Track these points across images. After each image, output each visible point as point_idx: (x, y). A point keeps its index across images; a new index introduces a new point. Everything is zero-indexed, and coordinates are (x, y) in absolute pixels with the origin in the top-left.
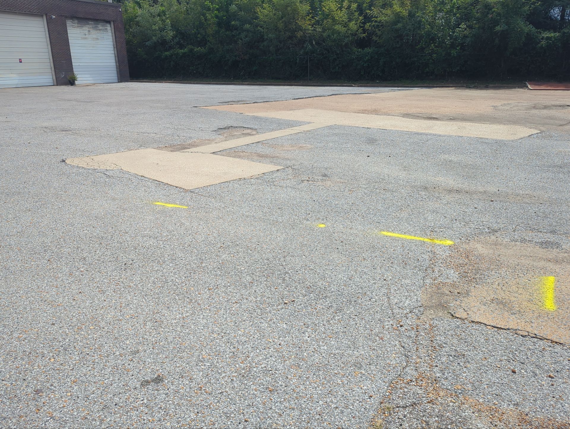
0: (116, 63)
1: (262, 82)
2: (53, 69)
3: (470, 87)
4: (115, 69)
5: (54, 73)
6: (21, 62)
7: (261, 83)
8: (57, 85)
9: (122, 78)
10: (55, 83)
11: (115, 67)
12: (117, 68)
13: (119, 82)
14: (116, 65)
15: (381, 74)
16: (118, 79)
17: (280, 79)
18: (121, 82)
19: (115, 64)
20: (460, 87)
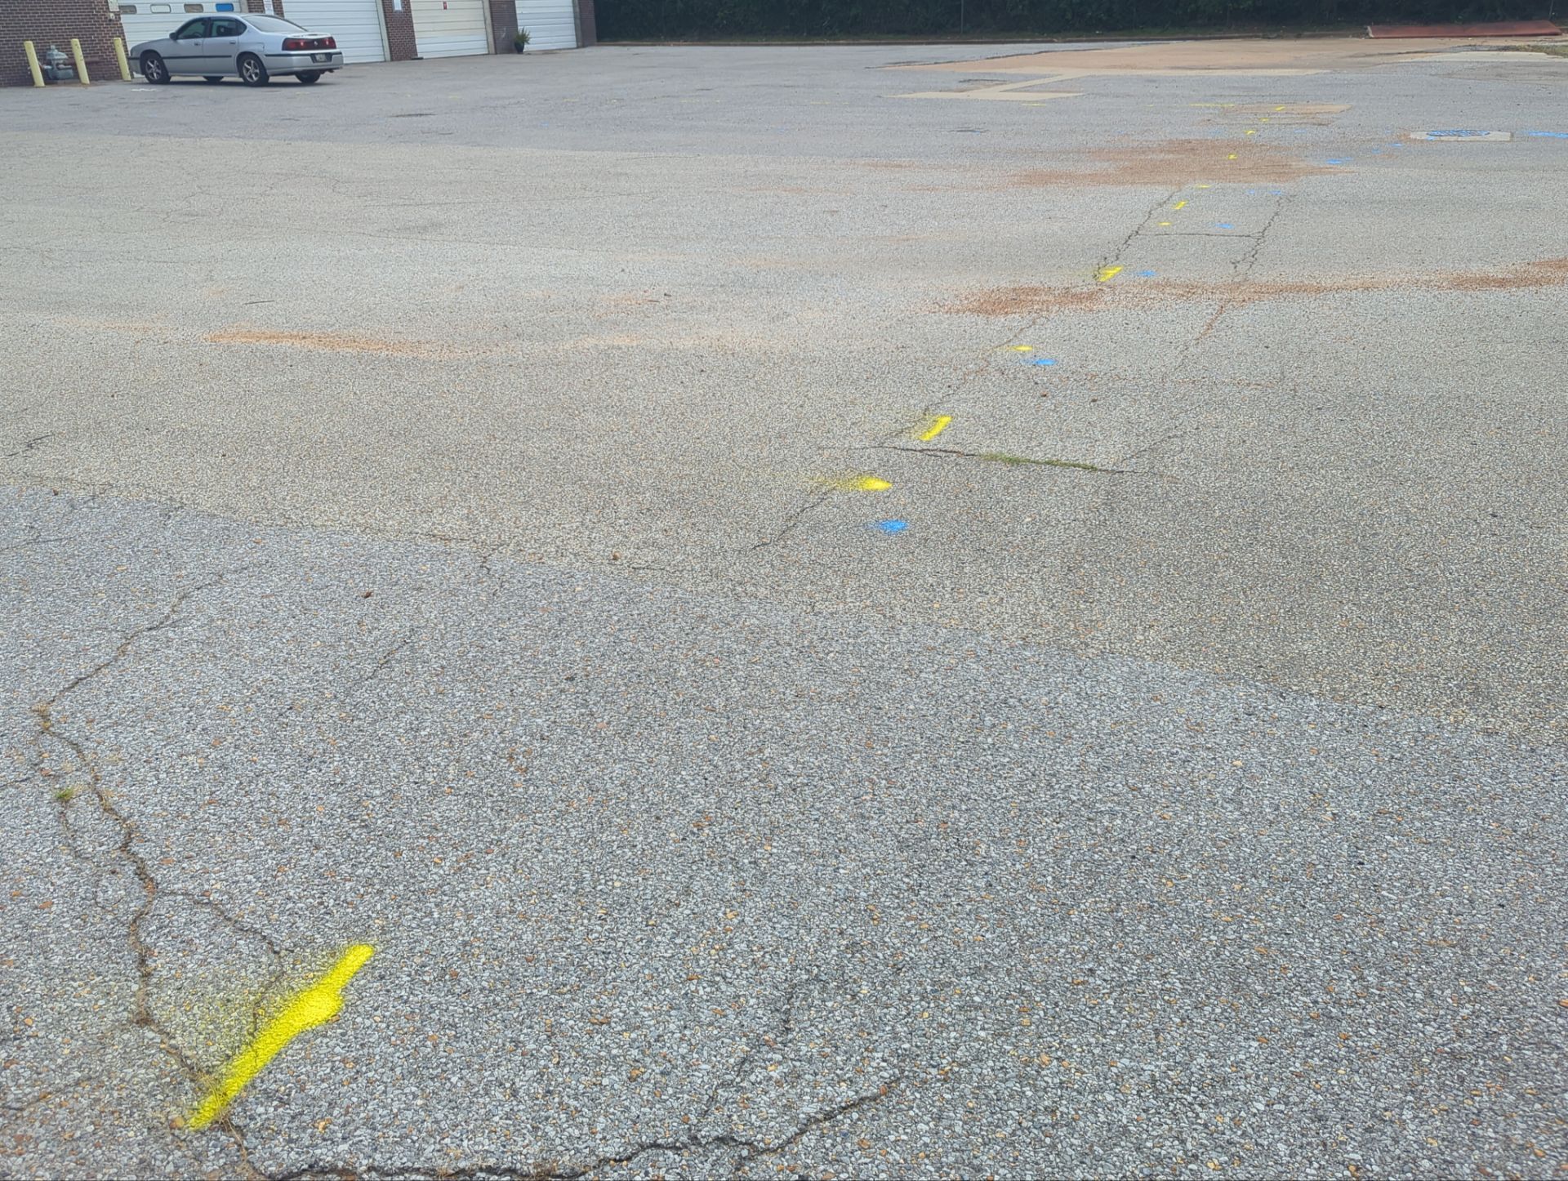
0: (574, 7)
1: (869, 39)
2: (489, 21)
3: (1269, 38)
4: (572, 20)
5: (490, 30)
6: (445, 8)
7: (868, 41)
8: (496, 53)
9: (584, 40)
10: (493, 50)
11: (572, 15)
12: (575, 18)
13: (578, 47)
14: (575, 12)
15: (1104, 18)
16: (577, 41)
17: (904, 32)
18: (584, 46)
19: (571, 9)
20: (1251, 37)
